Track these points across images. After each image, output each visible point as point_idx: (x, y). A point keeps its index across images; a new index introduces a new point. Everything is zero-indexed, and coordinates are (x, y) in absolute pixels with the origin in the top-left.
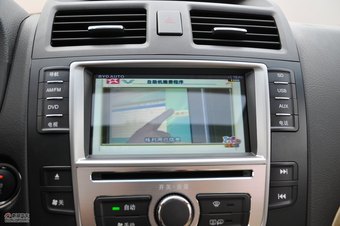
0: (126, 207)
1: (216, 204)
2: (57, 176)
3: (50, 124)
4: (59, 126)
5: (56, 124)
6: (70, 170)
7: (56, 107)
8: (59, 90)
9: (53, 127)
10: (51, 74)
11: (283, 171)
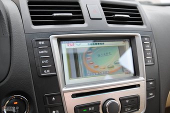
0: (90, 109)
1: (127, 101)
2: (54, 98)
3: (45, 71)
4: (51, 72)
5: (48, 71)
6: (60, 95)
7: (47, 61)
8: (46, 52)
9: (47, 72)
10: (40, 43)
11: (151, 83)
